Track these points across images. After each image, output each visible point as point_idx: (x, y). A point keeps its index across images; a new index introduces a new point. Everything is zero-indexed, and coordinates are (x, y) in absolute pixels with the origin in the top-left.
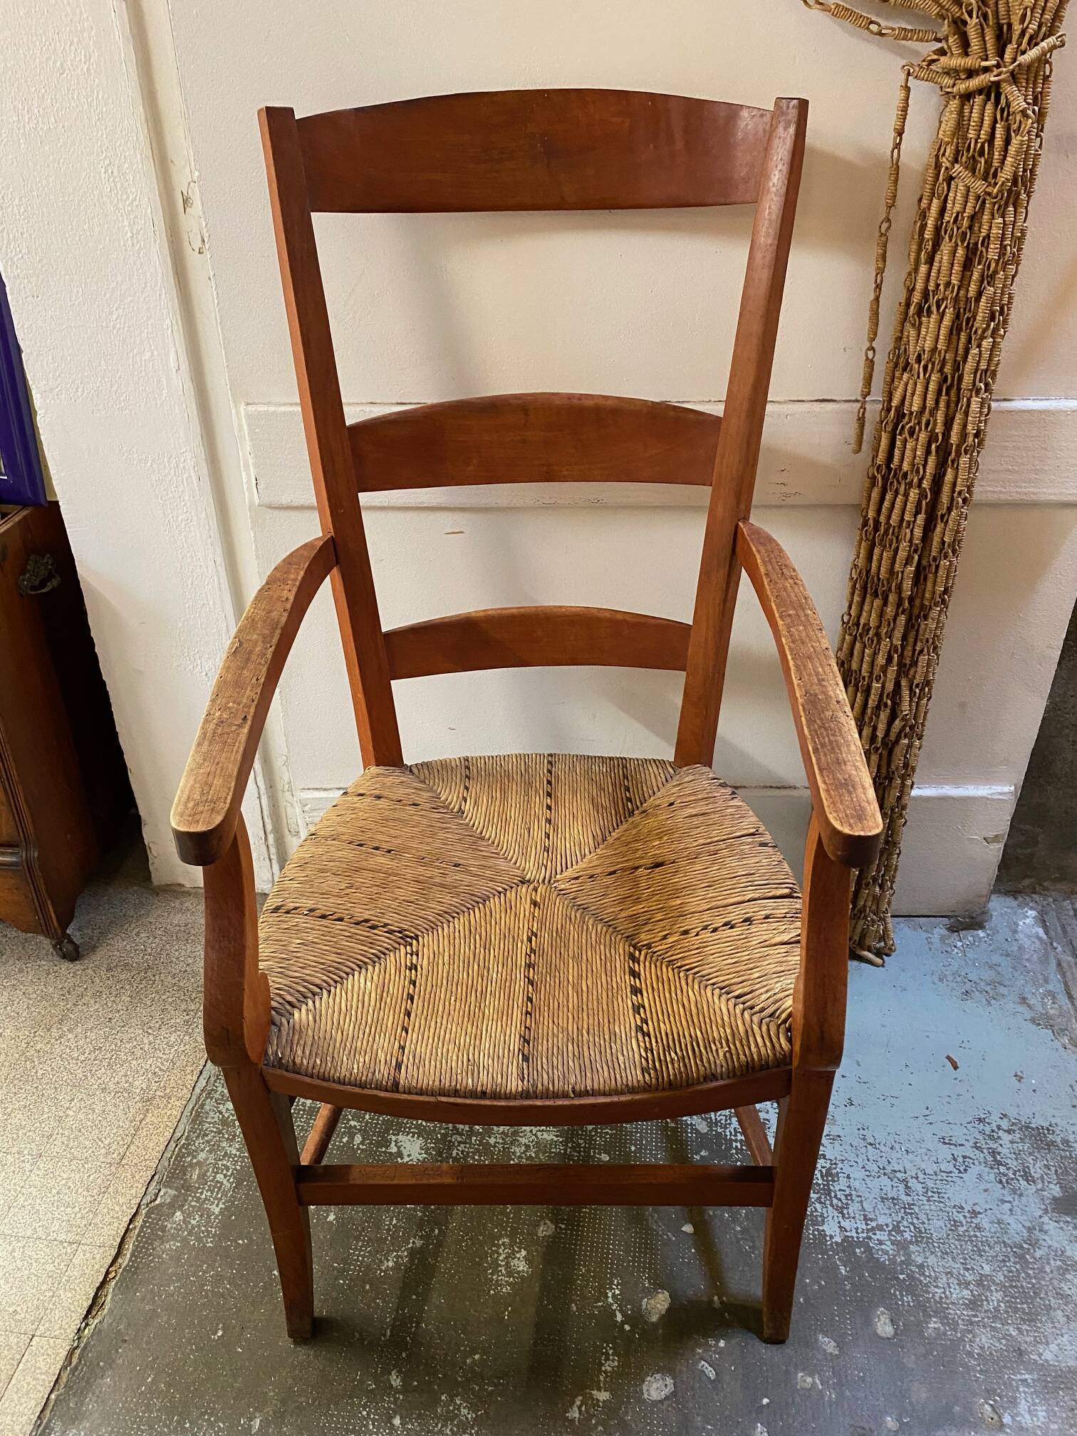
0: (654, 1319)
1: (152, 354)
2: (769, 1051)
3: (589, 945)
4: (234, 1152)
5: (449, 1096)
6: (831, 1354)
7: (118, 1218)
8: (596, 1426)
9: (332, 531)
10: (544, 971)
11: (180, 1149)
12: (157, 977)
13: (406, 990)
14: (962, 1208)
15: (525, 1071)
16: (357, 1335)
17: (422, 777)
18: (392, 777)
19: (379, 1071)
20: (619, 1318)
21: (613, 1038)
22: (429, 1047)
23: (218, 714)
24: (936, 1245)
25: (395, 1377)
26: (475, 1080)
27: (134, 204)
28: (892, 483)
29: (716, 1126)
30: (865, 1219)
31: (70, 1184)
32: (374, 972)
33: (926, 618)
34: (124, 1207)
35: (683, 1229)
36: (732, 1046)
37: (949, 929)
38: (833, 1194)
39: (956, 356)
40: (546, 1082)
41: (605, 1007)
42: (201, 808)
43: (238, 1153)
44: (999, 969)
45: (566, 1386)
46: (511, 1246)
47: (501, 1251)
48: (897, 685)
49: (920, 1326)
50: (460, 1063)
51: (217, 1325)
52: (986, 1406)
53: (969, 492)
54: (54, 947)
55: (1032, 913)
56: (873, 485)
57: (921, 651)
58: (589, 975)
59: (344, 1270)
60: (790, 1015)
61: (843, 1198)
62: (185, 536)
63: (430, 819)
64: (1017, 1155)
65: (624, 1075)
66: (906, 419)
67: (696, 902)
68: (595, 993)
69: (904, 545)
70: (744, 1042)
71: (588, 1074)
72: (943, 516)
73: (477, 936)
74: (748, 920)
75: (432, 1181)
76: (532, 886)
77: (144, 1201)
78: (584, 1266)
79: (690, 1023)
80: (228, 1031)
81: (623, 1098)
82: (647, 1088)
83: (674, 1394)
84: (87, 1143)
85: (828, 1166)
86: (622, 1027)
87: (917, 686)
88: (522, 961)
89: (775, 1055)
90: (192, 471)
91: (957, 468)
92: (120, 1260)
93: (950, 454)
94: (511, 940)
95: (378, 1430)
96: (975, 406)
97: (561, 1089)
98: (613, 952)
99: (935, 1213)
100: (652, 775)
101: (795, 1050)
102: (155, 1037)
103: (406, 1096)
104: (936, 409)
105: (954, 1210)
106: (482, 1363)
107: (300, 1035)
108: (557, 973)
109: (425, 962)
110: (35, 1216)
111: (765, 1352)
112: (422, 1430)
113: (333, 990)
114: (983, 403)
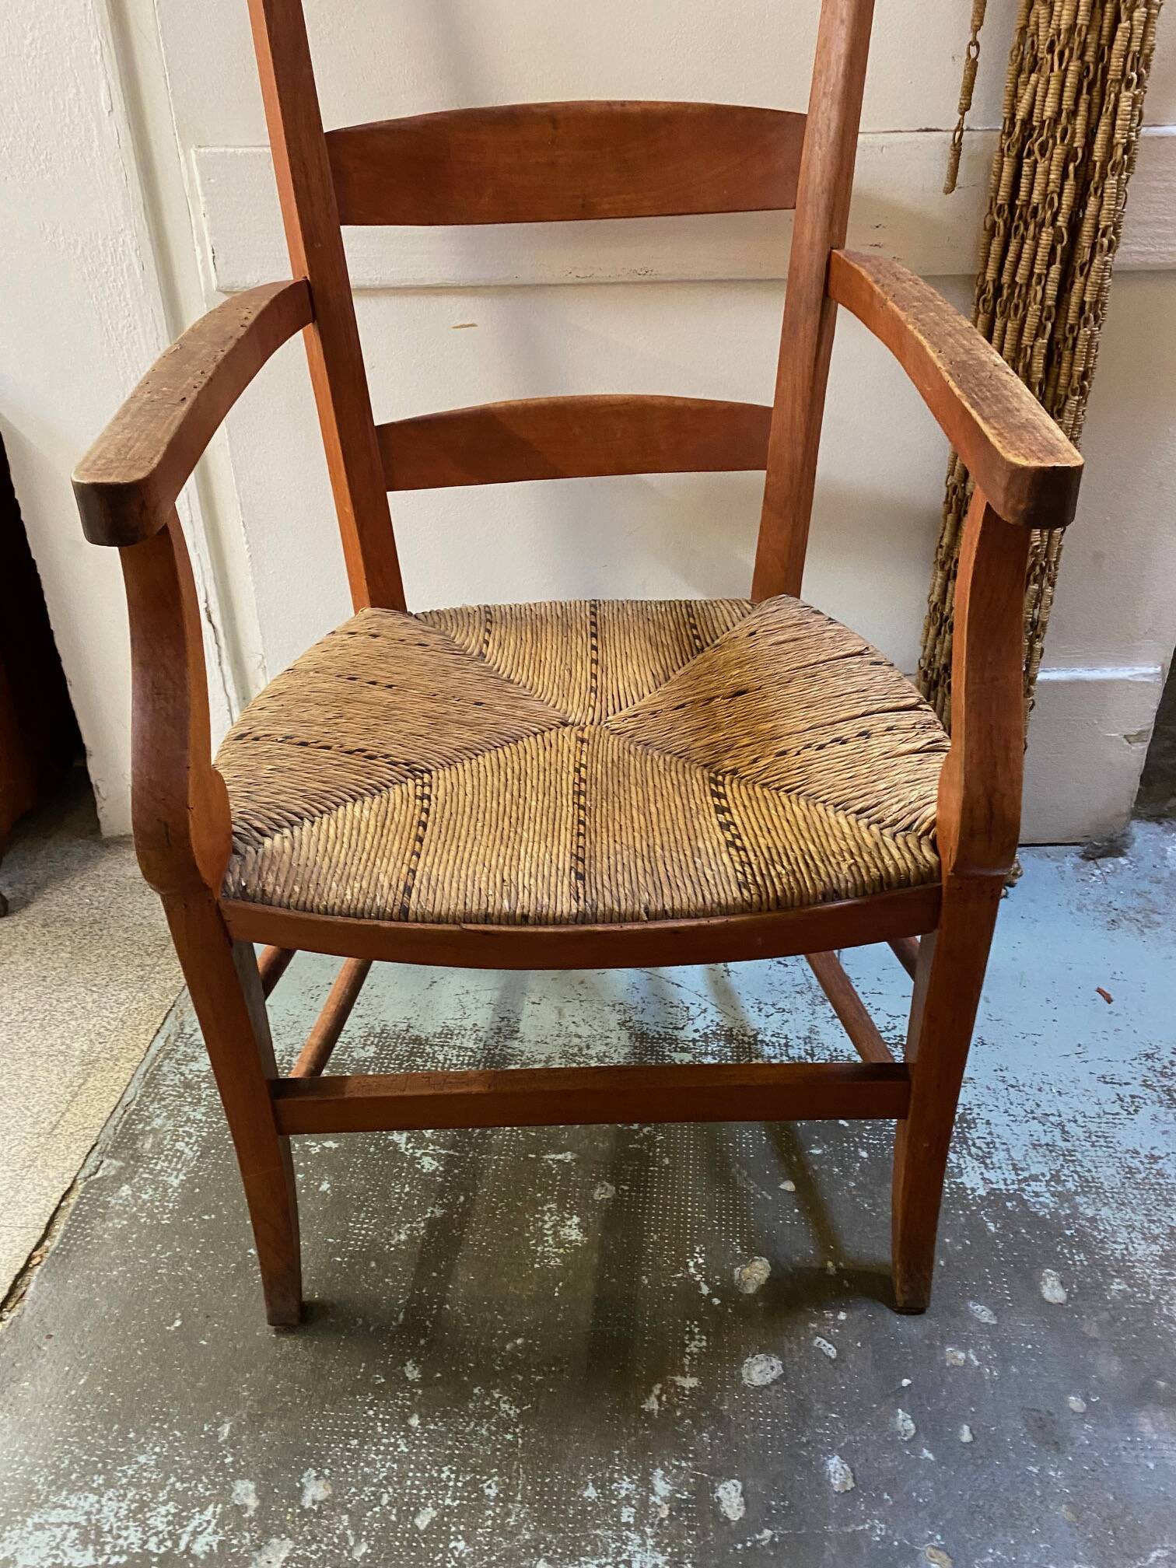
0: (751, 1290)
1: (78, 93)
2: (910, 865)
3: (656, 772)
4: (199, 1117)
5: (477, 923)
6: (987, 1324)
7: (46, 1194)
8: (682, 1418)
9: (307, 273)
10: (599, 798)
11: (130, 1115)
12: (105, 932)
13: (416, 818)
14: (1137, 1153)
15: (581, 891)
16: (360, 1321)
17: (430, 622)
18: (392, 619)
19: (382, 896)
20: (705, 1290)
21: (697, 855)
22: (450, 867)
23: (146, 396)
24: (1109, 1195)
25: (411, 1368)
26: (513, 901)
28: (1017, 228)
30: (1015, 1168)
32: (373, 803)
34: (55, 1182)
35: (782, 1186)
36: (858, 859)
37: (1082, 857)
38: (970, 1143)
39: (1100, 38)
40: (608, 901)
41: (683, 827)
42: (115, 465)
43: (204, 1118)
44: (1150, 896)
45: (640, 1372)
46: (559, 1212)
47: (546, 1218)
49: (1099, 1288)
50: (491, 883)
51: (174, 1314)
53: (1115, 233)
56: (992, 236)
58: (659, 800)
59: (342, 1245)
61: (984, 1146)
62: (128, 350)
63: (442, 659)
65: (714, 891)
66: (1036, 133)
67: (796, 721)
69: (1034, 308)
70: (875, 854)
71: (666, 893)
72: (1083, 266)
73: (509, 770)
74: (866, 734)
75: (455, 1091)
76: (576, 727)
77: (82, 1175)
78: (656, 1232)
79: (799, 837)
80: (167, 825)
81: (714, 921)
82: (746, 908)
83: (783, 1377)
85: (961, 1111)
86: (708, 843)
88: (568, 789)
89: (918, 868)
90: (134, 259)
91: (1102, 196)
92: (47, 1243)
93: (1092, 177)
94: (553, 772)
95: (390, 1433)
96: (1125, 105)
97: (630, 909)
98: (687, 776)
99: (1104, 1160)
100: (725, 612)
101: (945, 860)
102: (101, 995)
103: (419, 926)
104: (1073, 114)
105: (1128, 1156)
106: (527, 1348)
107: (272, 862)
108: (616, 799)
109: (441, 793)
111: (901, 1324)
112: (449, 1430)
113: (317, 818)
114: (1134, 101)
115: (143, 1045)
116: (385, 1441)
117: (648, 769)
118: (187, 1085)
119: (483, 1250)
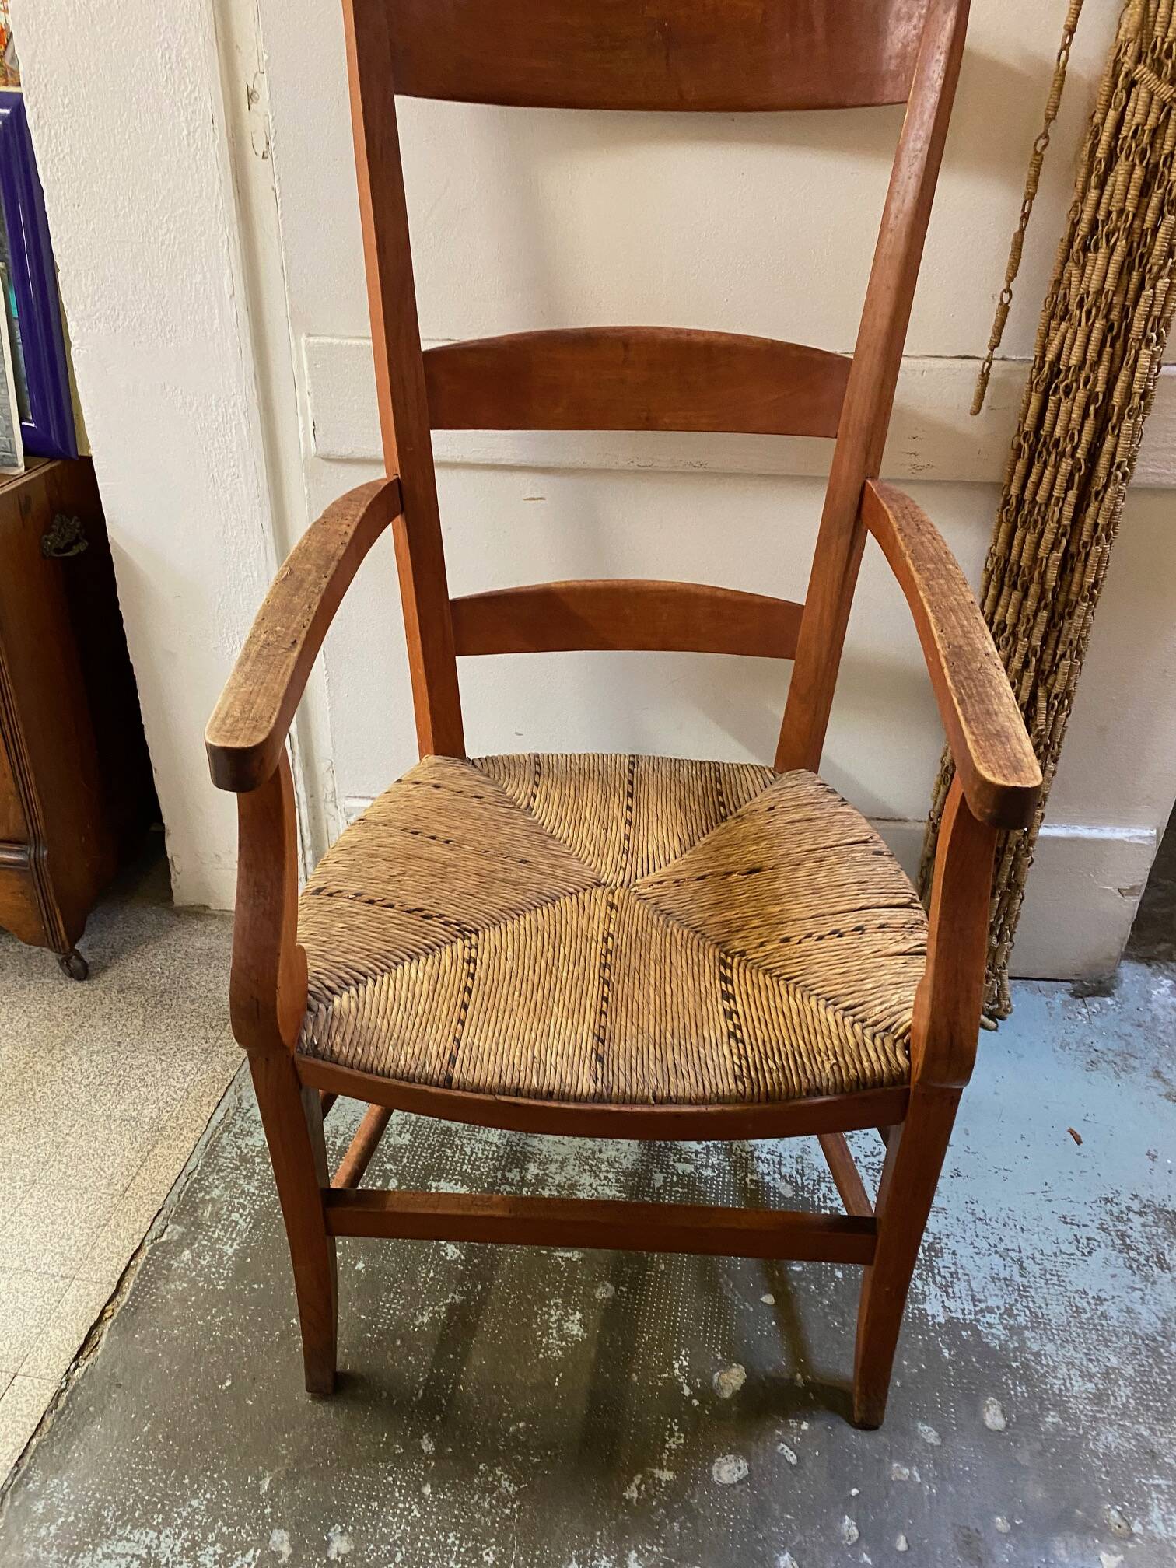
0: (727, 1395)
1: (204, 277)
2: (884, 1068)
3: (673, 947)
4: (252, 1190)
5: (509, 1095)
6: (931, 1444)
7: (118, 1253)
8: (656, 1508)
9: (398, 472)
10: (622, 973)
11: (192, 1184)
12: (174, 1002)
13: (463, 983)
14: (1086, 1293)
15: (599, 1072)
16: (385, 1394)
17: (486, 770)
18: (452, 768)
19: (430, 1064)
20: (687, 1391)
21: (701, 1043)
22: (489, 1042)
23: (263, 636)
24: (1054, 1331)
25: (426, 1441)
26: (541, 1079)
27: (192, 97)
28: (1041, 453)
29: (803, 1191)
30: (974, 1299)
31: (66, 1214)
32: (426, 964)
33: (1071, 616)
34: (126, 1242)
35: (763, 1299)
36: (840, 1059)
37: (1072, 994)
38: (936, 1271)
39: (1125, 300)
40: (622, 1085)
41: (692, 1012)
42: (241, 725)
43: (257, 1192)
44: (1130, 1039)
45: (624, 1463)
46: (565, 1307)
47: (552, 1312)
48: (1033, 696)
49: (1036, 1419)
50: (523, 1059)
51: (226, 1374)
52: (1113, 1512)
53: (1130, 466)
54: (61, 962)
55: (1169, 982)
56: (1018, 457)
57: (1063, 656)
58: (674, 979)
59: (372, 1323)
60: (909, 1029)
61: (948, 1276)
62: (230, 494)
63: (495, 813)
64: (1150, 1239)
65: (713, 1082)
66: (1062, 376)
67: (799, 908)
68: (680, 997)
69: (1051, 526)
70: (855, 1055)
71: (672, 1079)
72: (1097, 493)
73: (546, 935)
74: (860, 929)
75: (480, 1213)
76: (608, 889)
78: (648, 1333)
79: (791, 1031)
80: (258, 1002)
81: (711, 1109)
82: (740, 1098)
83: (748, 1478)
84: (87, 1172)
85: (931, 1240)
86: (712, 1032)
87: (1056, 697)
88: (595, 961)
89: (891, 1071)
90: (242, 417)
91: (1118, 436)
92: (118, 1298)
93: (1110, 419)
94: (584, 940)
95: (406, 1498)
96: (1144, 361)
97: (640, 1094)
98: (701, 957)
99: (1055, 1298)
100: (749, 779)
101: (914, 1065)
102: (169, 1065)
103: (459, 1093)
104: (1098, 362)
105: (1076, 1296)
106: (527, 1432)
107: (340, 1023)
108: (637, 976)
109: (486, 956)
110: (25, 1247)
111: (855, 1438)
112: (456, 1501)
113: (379, 978)
114: (1153, 357)
115: (205, 1116)
116: (401, 1505)
117: (668, 945)
118: (243, 1158)
119: (495, 1337)
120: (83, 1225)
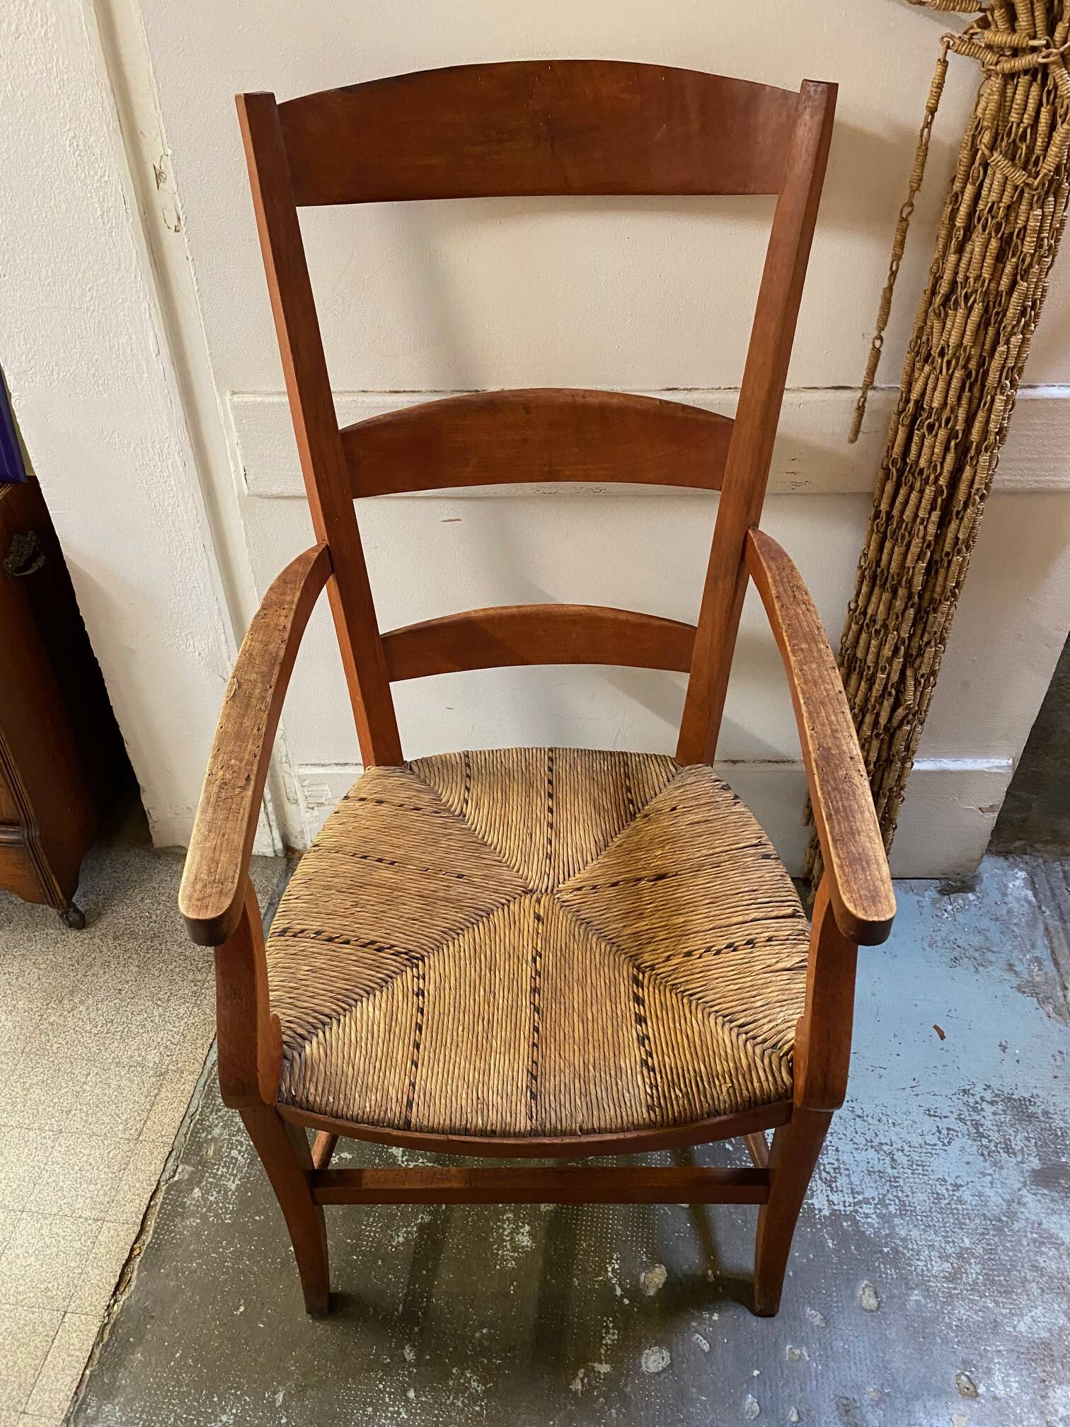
0: (652, 1292)
1: (130, 338)
2: (771, 1087)
3: (593, 965)
5: (459, 1134)
6: (817, 1326)
7: (139, 1195)
8: (598, 1397)
9: (327, 539)
10: (549, 997)
11: (195, 1124)
12: (163, 946)
13: (414, 1019)
14: (945, 1181)
15: (534, 1110)
16: (372, 1311)
17: (422, 777)
18: (393, 779)
19: (391, 1109)
20: (619, 1292)
21: (619, 1072)
22: (439, 1083)
23: (221, 773)
24: (919, 1218)
25: (408, 1351)
26: (485, 1119)
27: (103, 180)
28: (907, 478)
30: (853, 1192)
31: (91, 1160)
32: (381, 998)
33: (935, 610)
34: (144, 1184)
36: (735, 1081)
37: (939, 892)
38: (822, 1168)
39: (982, 352)
41: (610, 1038)
42: (209, 891)
44: (988, 934)
45: (570, 1360)
46: (515, 1221)
47: (505, 1226)
48: (903, 675)
49: (903, 1298)
50: (469, 1101)
51: (239, 1301)
52: (963, 1377)
53: (987, 488)
54: (61, 916)
55: (1022, 874)
56: (887, 477)
57: (928, 643)
59: (357, 1245)
60: (792, 1048)
61: (832, 1171)
63: (432, 824)
64: (999, 1126)
65: (629, 1113)
66: (926, 414)
67: (699, 920)
68: (600, 1022)
70: (747, 1077)
71: (595, 1113)
72: (958, 513)
73: (483, 956)
74: (752, 943)
75: (441, 1186)
76: (535, 897)
77: (163, 1178)
78: (585, 1240)
79: (694, 1056)
80: (242, 1082)
81: (629, 1135)
82: (652, 1125)
83: (671, 1366)
84: (105, 1118)
87: (922, 676)
88: (527, 986)
89: (777, 1089)
90: (177, 457)
91: (976, 465)
92: (143, 1237)
93: (969, 451)
94: (516, 961)
95: (394, 1402)
96: (999, 405)
97: (569, 1128)
98: (616, 975)
99: (919, 1186)
100: (654, 773)
101: (798, 1083)
102: (165, 1009)
103: (418, 1135)
105: (937, 1183)
106: (490, 1337)
107: (312, 1072)
108: (563, 1000)
109: (432, 987)
110: (59, 1193)
111: (755, 1323)
112: (435, 1402)
113: (341, 1017)
114: (1006, 402)
115: (201, 1057)
116: (391, 1409)
117: (588, 962)
119: (460, 1252)
120: (106, 1170)
